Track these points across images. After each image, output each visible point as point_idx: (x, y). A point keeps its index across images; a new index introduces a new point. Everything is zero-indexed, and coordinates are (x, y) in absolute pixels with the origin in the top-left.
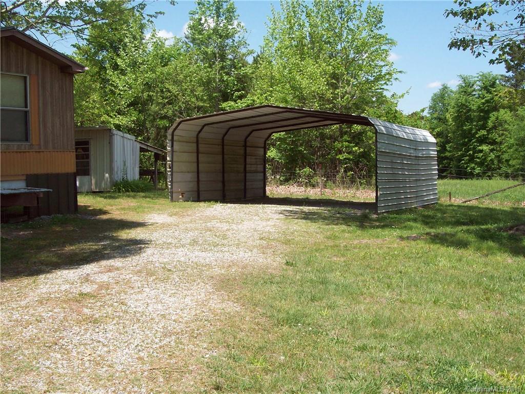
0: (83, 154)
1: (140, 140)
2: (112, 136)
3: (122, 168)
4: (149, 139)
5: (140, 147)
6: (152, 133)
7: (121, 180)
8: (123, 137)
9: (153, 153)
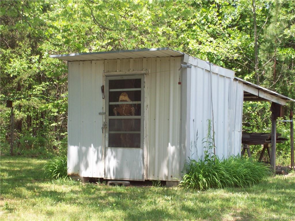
0: (131, 105)
1: (247, 80)
2: (186, 68)
3: (206, 136)
4: (262, 79)
5: (245, 92)
6: (269, 69)
7: (203, 160)
8: (209, 71)
9: (269, 105)
